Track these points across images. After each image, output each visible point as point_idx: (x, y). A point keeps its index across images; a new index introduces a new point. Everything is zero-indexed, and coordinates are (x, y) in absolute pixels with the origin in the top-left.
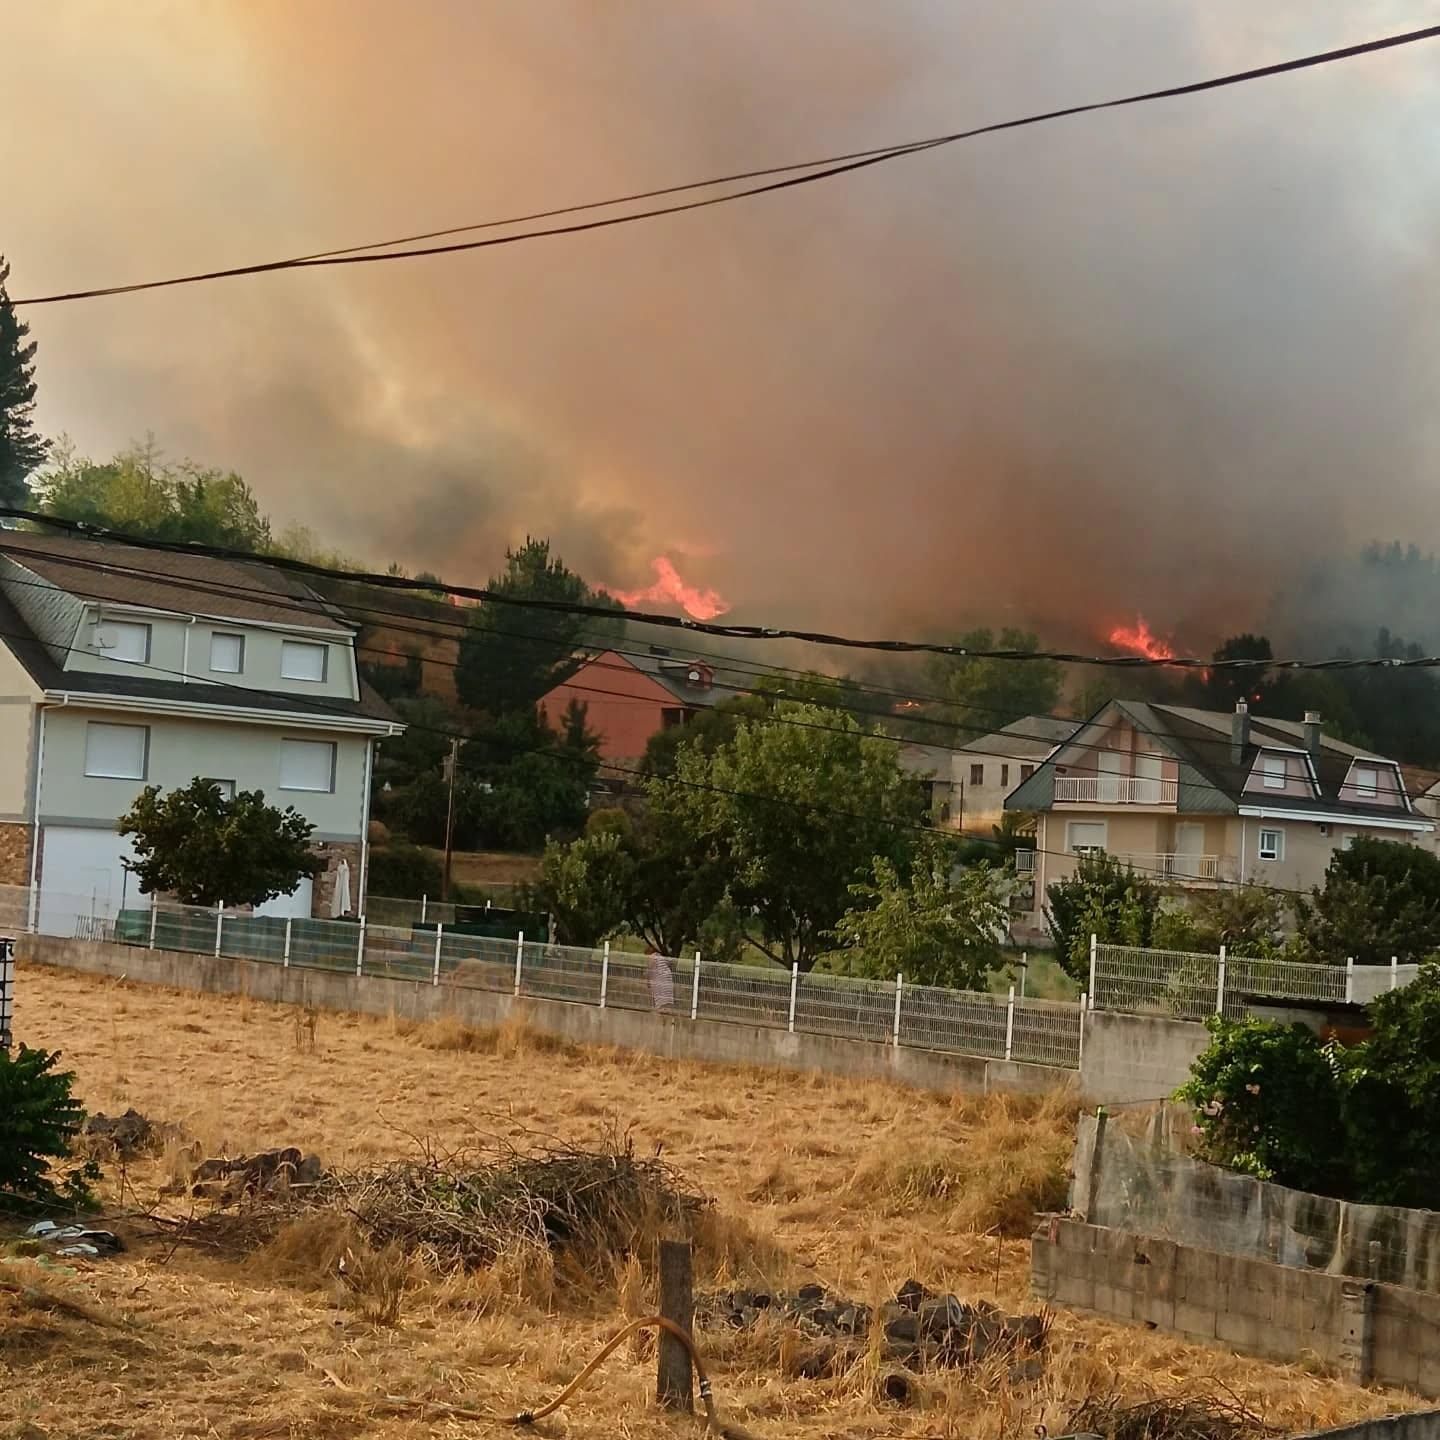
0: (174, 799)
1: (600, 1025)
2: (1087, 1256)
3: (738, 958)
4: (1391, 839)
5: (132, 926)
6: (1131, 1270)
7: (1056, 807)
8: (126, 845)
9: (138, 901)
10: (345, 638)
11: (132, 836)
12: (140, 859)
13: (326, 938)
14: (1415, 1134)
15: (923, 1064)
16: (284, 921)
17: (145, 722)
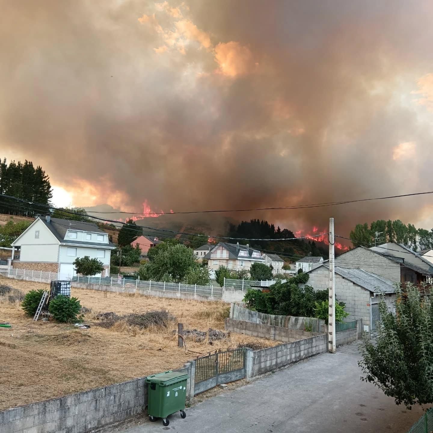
0: (81, 259)
1: (149, 292)
2: (233, 324)
3: (169, 282)
4: (259, 263)
5: (75, 279)
6: (239, 326)
7: (211, 258)
8: (74, 266)
9: (75, 275)
10: (106, 235)
11: (75, 265)
12: (76, 268)
13: (106, 280)
14: (276, 305)
15: (199, 297)
16: (99, 278)
17: (76, 247)
